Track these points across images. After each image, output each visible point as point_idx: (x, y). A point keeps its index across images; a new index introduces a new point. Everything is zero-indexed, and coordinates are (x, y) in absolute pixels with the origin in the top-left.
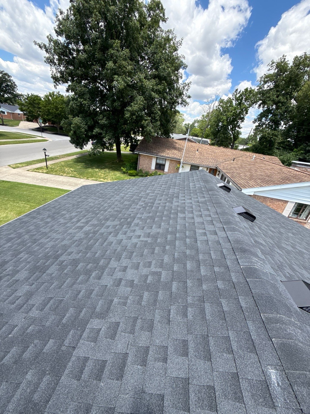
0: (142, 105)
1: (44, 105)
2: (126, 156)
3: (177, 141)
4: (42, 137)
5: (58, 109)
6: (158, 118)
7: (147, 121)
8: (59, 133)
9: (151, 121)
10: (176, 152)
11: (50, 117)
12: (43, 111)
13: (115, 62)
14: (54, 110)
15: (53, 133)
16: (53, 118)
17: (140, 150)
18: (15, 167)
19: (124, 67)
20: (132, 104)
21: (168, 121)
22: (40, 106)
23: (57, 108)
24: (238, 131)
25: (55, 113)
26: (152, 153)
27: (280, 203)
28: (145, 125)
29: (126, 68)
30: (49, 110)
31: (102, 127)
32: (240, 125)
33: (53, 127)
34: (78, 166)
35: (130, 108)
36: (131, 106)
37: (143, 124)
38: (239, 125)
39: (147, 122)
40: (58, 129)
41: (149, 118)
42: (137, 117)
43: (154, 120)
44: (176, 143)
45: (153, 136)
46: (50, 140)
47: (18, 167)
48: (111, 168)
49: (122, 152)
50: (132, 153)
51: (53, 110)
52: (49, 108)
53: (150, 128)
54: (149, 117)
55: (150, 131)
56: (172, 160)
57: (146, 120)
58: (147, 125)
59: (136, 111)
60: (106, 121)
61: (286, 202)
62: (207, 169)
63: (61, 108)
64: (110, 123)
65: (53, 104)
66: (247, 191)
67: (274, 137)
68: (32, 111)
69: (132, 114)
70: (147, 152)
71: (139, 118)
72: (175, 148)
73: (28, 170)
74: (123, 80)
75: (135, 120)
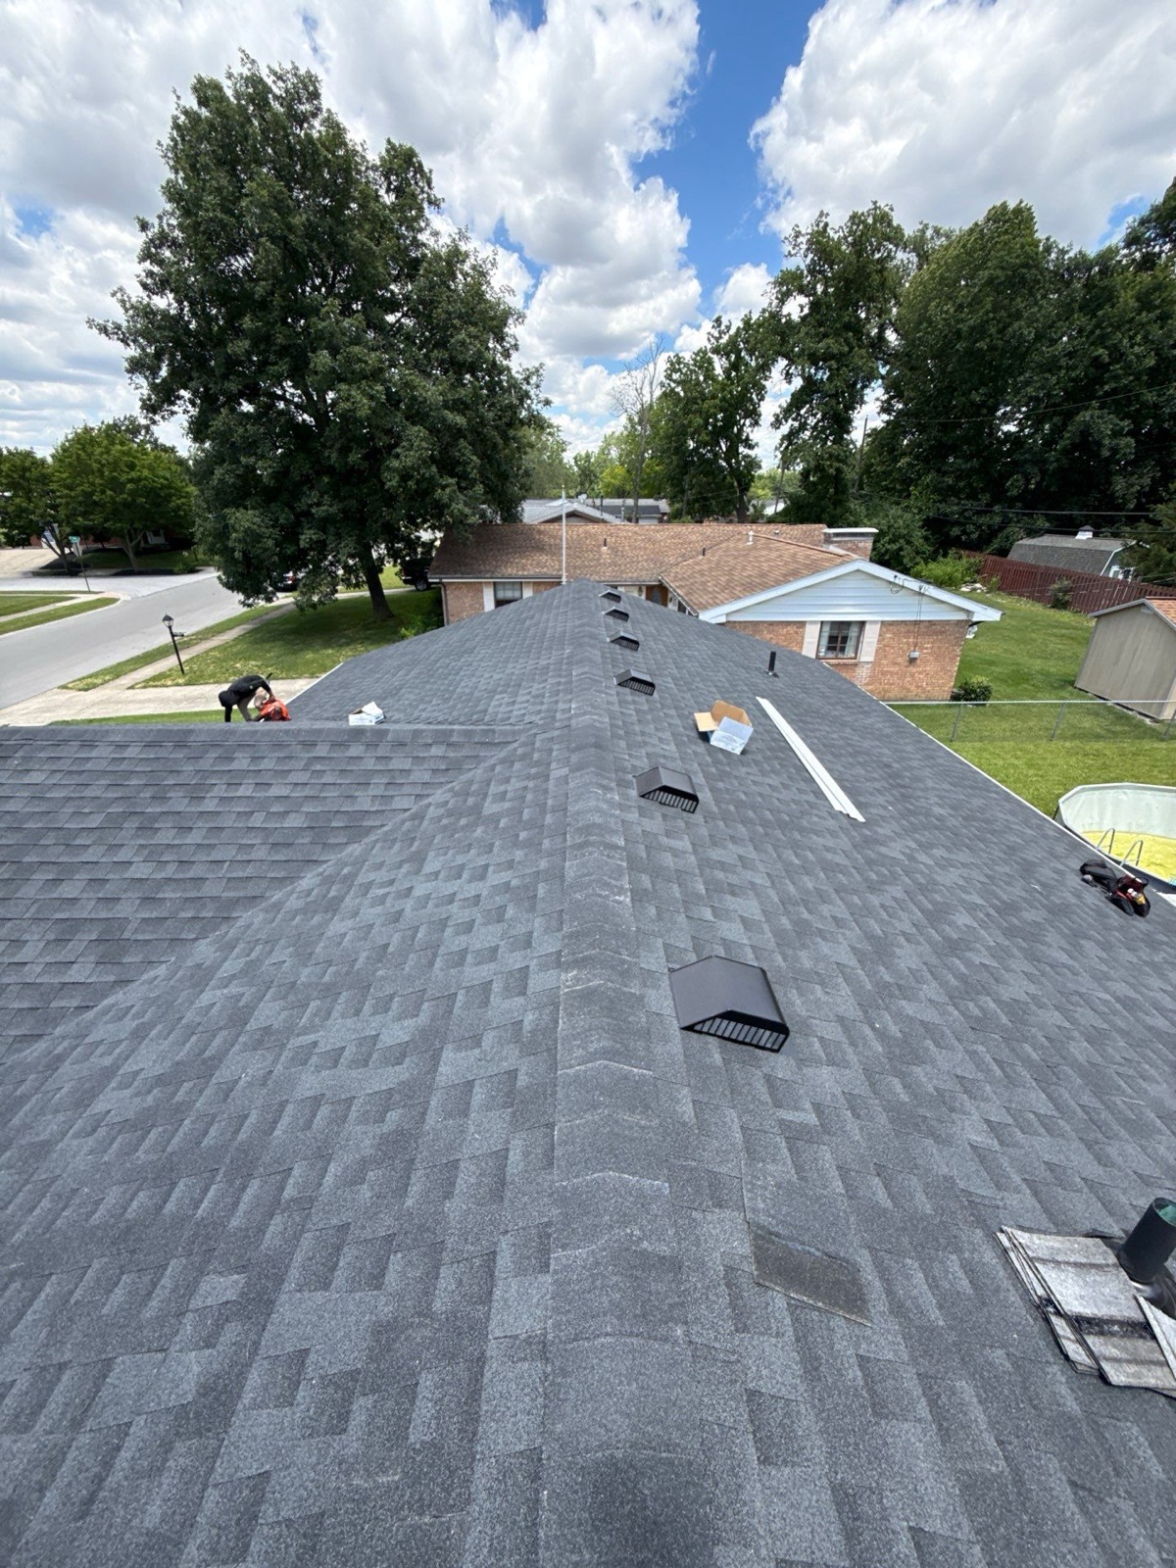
0: (427, 449)
1: (68, 481)
2: (398, 599)
3: (542, 527)
4: (90, 592)
5: (124, 485)
6: (474, 474)
7: (446, 488)
8: (136, 568)
9: (461, 489)
10: (544, 558)
11: (97, 519)
12: (67, 504)
13: (334, 351)
14: (109, 492)
15: (114, 571)
16: (106, 520)
17: (444, 571)
18: (88, 684)
19: (360, 360)
20: (399, 450)
21: (504, 477)
22: (53, 486)
23: (115, 485)
24: (748, 456)
25: (114, 503)
26: (479, 574)
27: (791, 629)
28: (446, 500)
29: (366, 362)
30: (88, 495)
31: (323, 524)
32: (751, 437)
33: (104, 550)
34: (269, 651)
35: (395, 464)
36: (397, 456)
37: (440, 499)
38: (747, 438)
39: (448, 490)
40: (131, 555)
41: (453, 481)
42: (418, 483)
43: (464, 483)
44: (540, 532)
45: (471, 526)
46: (123, 597)
47: (95, 686)
48: (367, 638)
49: (386, 592)
50: (413, 588)
51: (103, 492)
52: (86, 487)
53: (459, 506)
54: (452, 477)
55: (462, 513)
56: (539, 583)
57: (444, 488)
58: (451, 499)
59: (412, 468)
60: (331, 506)
61: (802, 624)
62: (640, 590)
63: (131, 481)
64: (344, 511)
65: (101, 471)
66: (712, 616)
67: (836, 464)
68: (24, 510)
69: (405, 477)
70: (464, 574)
71: (424, 485)
72: (540, 548)
73: (132, 687)
74: (364, 393)
75: (416, 491)
